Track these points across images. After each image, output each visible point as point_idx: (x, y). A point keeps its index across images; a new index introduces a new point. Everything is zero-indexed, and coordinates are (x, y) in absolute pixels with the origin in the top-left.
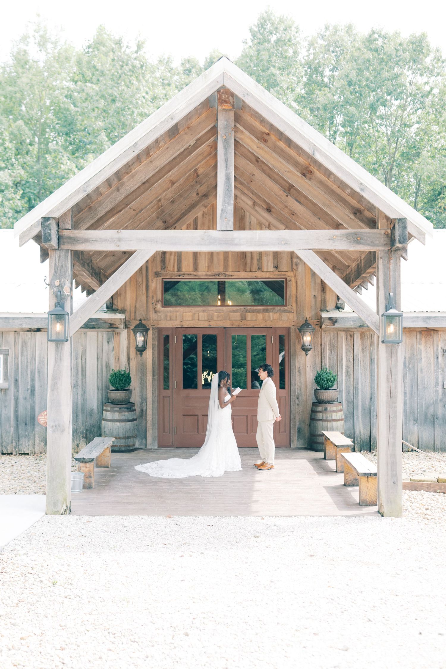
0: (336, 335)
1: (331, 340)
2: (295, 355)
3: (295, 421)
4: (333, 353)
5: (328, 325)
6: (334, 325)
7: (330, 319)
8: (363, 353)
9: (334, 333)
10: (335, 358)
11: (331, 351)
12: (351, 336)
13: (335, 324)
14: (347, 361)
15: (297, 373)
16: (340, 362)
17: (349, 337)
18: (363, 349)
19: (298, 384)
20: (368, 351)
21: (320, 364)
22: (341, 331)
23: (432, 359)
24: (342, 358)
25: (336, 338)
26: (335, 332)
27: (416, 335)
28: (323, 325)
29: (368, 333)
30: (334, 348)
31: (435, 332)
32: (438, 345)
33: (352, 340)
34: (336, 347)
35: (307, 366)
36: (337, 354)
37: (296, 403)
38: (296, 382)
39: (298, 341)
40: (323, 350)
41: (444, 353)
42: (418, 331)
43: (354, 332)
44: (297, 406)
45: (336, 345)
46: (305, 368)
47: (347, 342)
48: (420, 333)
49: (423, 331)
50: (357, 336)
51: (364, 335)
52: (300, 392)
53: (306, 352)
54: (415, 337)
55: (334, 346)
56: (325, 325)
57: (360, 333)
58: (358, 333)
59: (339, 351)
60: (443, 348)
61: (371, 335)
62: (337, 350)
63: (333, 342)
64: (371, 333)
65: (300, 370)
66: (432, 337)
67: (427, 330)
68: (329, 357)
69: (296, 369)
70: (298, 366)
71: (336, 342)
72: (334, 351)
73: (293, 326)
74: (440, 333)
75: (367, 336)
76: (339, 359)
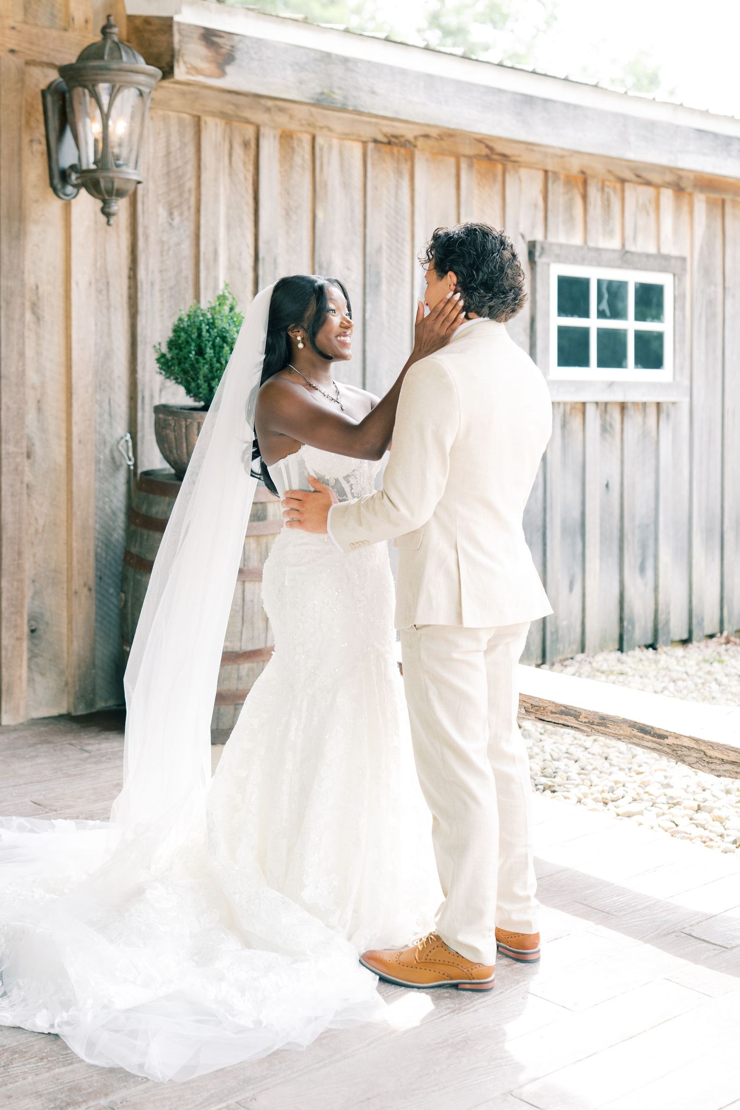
0: (190, 133)
1: (168, 154)
3: (21, 581)
4: (177, 220)
5: (199, 71)
6: (223, 74)
7: (209, 36)
8: (287, 233)
9: (181, 122)
10: (187, 248)
11: (171, 214)
12: (246, 144)
13: (229, 69)
14: (230, 268)
15: (28, 316)
16: (208, 268)
17: (238, 150)
18: (287, 214)
19: (32, 377)
20: (306, 223)
21: (125, 272)
22: (213, 114)
24: (216, 251)
25: (190, 151)
26: (187, 118)
27: (453, 170)
28: (178, 67)
29: (306, 139)
30: (181, 195)
31: (509, 166)
32: (517, 224)
33: (251, 168)
34: (190, 190)
35: (77, 284)
36: (192, 227)
37: (22, 482)
38: (24, 365)
39: (31, 141)
40: (143, 203)
41: (537, 259)
42: (465, 156)
43: (262, 130)
44: (25, 497)
45: (191, 184)
46: (60, 290)
47: (230, 175)
48: (471, 166)
49: (478, 157)
50: (269, 149)
51: (293, 148)
52: (38, 421)
53: (105, 202)
54: (453, 182)
55: (181, 186)
56: (187, 68)
57: (278, 137)
58: (275, 136)
59: (203, 212)
60: (529, 238)
61: (321, 149)
62: (193, 210)
63: (178, 168)
64: (320, 141)
65: (38, 298)
66: (498, 186)
67: (488, 157)
68: (162, 242)
69: (23, 296)
70: (30, 280)
71: (190, 168)
72: (181, 214)
73: (12, 51)
74: (523, 172)
75: (303, 157)
76: (205, 254)
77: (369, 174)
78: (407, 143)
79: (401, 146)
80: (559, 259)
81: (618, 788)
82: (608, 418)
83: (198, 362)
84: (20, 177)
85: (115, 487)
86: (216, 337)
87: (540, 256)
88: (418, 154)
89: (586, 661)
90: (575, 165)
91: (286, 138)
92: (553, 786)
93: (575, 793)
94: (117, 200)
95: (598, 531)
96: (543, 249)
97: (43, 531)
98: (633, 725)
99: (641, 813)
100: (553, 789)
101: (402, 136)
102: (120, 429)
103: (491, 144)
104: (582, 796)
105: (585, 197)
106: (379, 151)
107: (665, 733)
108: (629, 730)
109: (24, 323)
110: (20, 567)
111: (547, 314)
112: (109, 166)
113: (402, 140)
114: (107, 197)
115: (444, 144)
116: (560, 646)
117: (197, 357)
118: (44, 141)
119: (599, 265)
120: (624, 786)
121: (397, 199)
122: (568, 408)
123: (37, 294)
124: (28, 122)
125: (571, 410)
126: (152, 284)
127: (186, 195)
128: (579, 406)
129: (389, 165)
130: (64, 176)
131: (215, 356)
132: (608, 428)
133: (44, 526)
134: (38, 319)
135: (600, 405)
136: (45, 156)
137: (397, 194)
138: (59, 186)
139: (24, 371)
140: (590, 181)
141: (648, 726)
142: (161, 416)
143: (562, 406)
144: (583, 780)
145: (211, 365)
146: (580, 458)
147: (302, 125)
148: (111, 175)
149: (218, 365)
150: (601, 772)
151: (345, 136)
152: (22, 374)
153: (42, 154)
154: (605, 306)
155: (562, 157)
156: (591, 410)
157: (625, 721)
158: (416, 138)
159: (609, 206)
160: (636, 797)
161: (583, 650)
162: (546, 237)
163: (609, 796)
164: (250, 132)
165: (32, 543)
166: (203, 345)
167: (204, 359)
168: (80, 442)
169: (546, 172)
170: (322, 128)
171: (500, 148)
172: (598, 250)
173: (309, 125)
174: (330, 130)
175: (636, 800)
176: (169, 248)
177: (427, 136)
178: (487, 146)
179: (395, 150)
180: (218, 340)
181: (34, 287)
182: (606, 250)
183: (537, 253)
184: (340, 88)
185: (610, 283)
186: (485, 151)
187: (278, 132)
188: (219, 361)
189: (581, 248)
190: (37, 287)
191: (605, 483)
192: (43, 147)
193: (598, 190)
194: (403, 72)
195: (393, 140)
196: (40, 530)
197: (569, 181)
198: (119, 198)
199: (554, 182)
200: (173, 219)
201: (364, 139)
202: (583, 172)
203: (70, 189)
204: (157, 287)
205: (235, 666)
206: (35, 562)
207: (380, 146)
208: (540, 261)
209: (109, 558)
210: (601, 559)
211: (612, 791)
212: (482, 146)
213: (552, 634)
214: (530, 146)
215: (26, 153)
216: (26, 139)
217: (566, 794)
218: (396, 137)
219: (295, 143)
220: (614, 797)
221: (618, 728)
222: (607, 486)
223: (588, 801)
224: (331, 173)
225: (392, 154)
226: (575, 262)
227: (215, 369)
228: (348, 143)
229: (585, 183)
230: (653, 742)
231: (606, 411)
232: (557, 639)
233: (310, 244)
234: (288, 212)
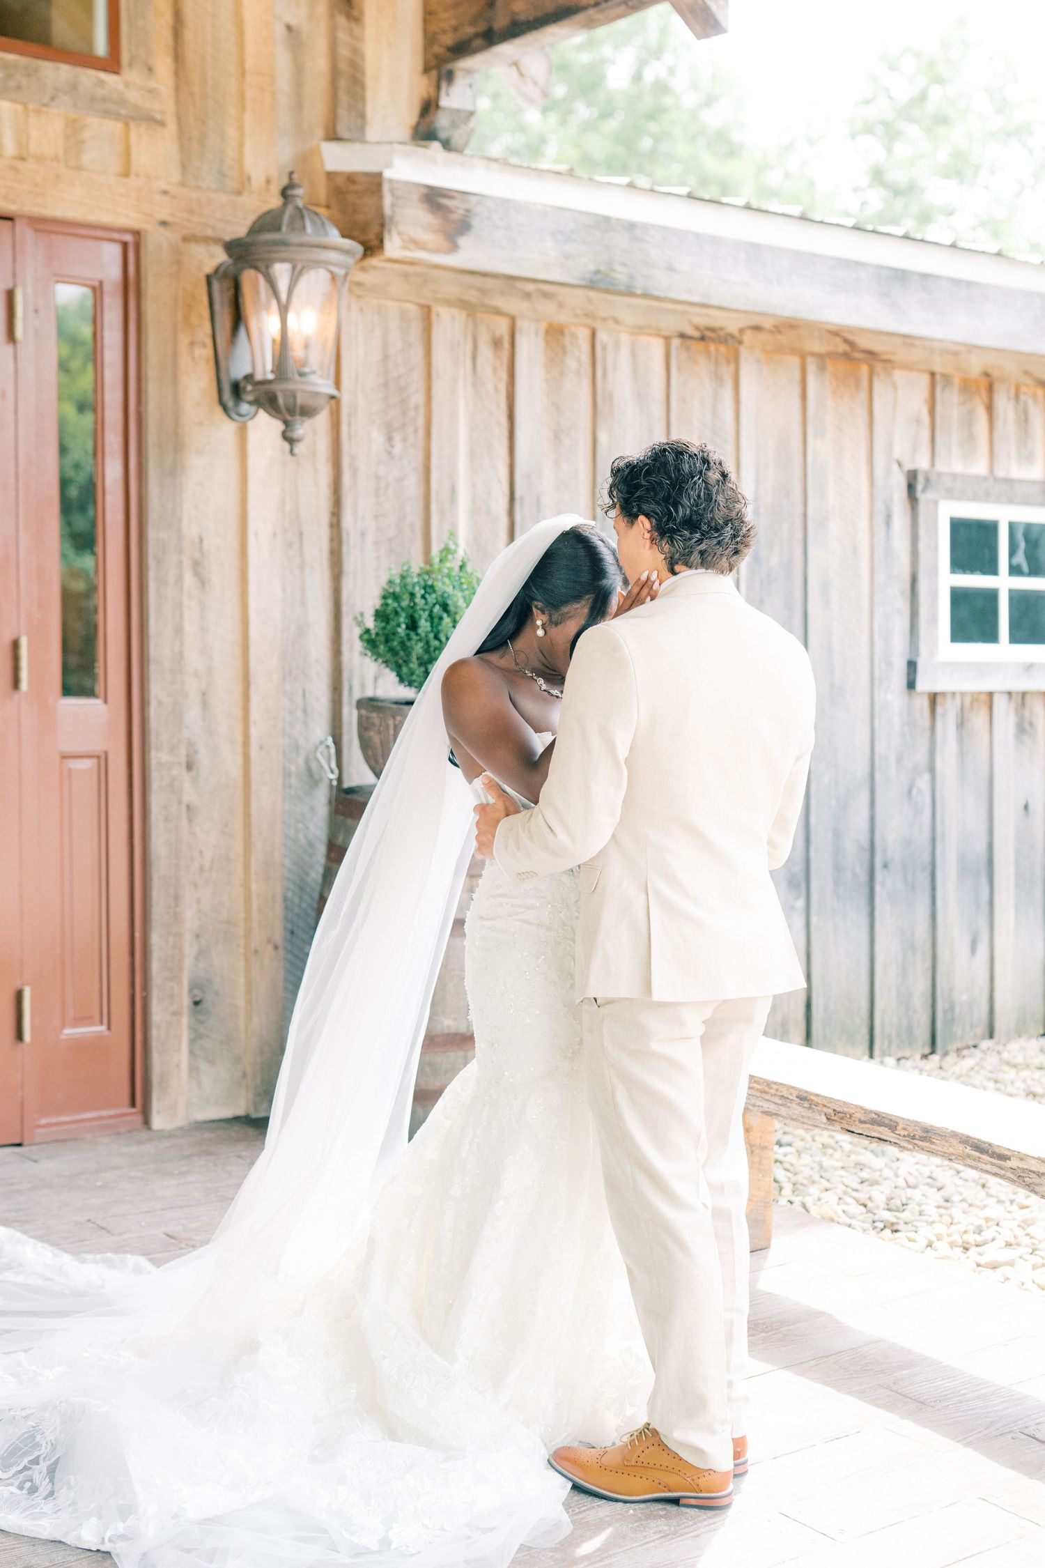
0: (416, 330)
1: (386, 358)
2: (176, 444)
3: (179, 935)
4: (398, 448)
5: (418, 245)
6: (454, 247)
7: (434, 198)
8: (557, 463)
9: (403, 315)
10: (412, 485)
11: (390, 439)
12: (496, 343)
13: (463, 241)
14: (475, 510)
15: (189, 578)
16: (442, 511)
17: (486, 352)
18: (557, 437)
19: (194, 659)
21: (325, 518)
22: (448, 302)
23: (863, 524)
24: (453, 490)
25: (417, 352)
26: (412, 309)
27: (797, 374)
28: (390, 240)
29: (583, 334)
30: (404, 413)
31: (878, 367)
32: (890, 447)
33: (504, 375)
34: (417, 407)
35: (256, 535)
36: (420, 457)
37: (180, 803)
38: (182, 644)
39: (192, 344)
40: (349, 425)
41: (919, 494)
42: (813, 354)
43: (519, 323)
44: (185, 821)
45: (418, 398)
46: (234, 544)
47: (474, 385)
48: (822, 368)
49: (832, 355)
50: (530, 349)
51: (564, 348)
52: (204, 720)
53: (286, 423)
54: (796, 390)
55: (404, 402)
56: (403, 241)
57: (542, 333)
58: (537, 332)
59: (434, 436)
60: (908, 466)
61: (604, 348)
62: (421, 433)
63: (399, 377)
64: (602, 336)
65: (203, 555)
66: (863, 395)
67: (846, 355)
68: (378, 478)
69: (180, 551)
70: (190, 531)
71: (417, 376)
72: (404, 439)
73: (164, 223)
74: (899, 376)
75: (579, 360)
76: (437, 492)
77: (674, 381)
78: (729, 338)
79: (720, 342)
80: (951, 494)
81: (988, 1228)
82: (1027, 714)
83: (409, 639)
84: (176, 393)
85: (312, 809)
86: (434, 605)
87: (924, 490)
88: (744, 353)
89: (993, 1050)
90: (975, 366)
91: (555, 334)
92: (897, 1223)
93: (926, 1233)
94: (303, 422)
95: (1012, 870)
96: (927, 480)
97: (211, 868)
98: (966, 1140)
99: (1011, 1264)
100: (895, 1228)
101: (721, 329)
102: (320, 730)
103: (851, 337)
104: (934, 1239)
105: (990, 409)
106: (688, 349)
107: (1007, 1153)
108: (961, 1147)
109: (182, 588)
110: (177, 917)
111: (934, 570)
112: (290, 375)
113: (722, 333)
114: (288, 418)
115: (783, 339)
116: (957, 1030)
117: (408, 631)
118: (209, 343)
119: (1011, 501)
120: (998, 1225)
121: (714, 414)
122: (968, 700)
123: (201, 550)
124: (187, 318)
125: (972, 702)
126: (363, 534)
127: (411, 414)
128: (984, 698)
129: (703, 368)
130: (237, 389)
131: (432, 631)
132: (1027, 726)
133: (212, 862)
134: (202, 582)
135: (1014, 695)
136: (212, 364)
137: (714, 407)
138: (230, 404)
139: (181, 652)
140: (997, 387)
141: (984, 1143)
142: (363, 712)
143: (958, 698)
144: (941, 1216)
145: (427, 643)
146: (986, 769)
147: (577, 316)
148: (291, 386)
149: (436, 643)
150: (970, 1205)
151: (638, 330)
152: (180, 657)
153: (208, 361)
154: (1020, 558)
155: (956, 354)
156: (1000, 704)
157: (954, 1135)
158: (741, 331)
159: (1026, 420)
160: (1012, 1240)
161: (991, 1036)
162: (933, 464)
163: (971, 1238)
164: (502, 326)
165: (196, 885)
166: (416, 616)
167: (417, 634)
168: (261, 748)
169: (933, 374)
170: (604, 319)
171: (863, 343)
172: (1009, 481)
173: (586, 315)
174: (617, 321)
175: (1011, 1245)
176: (387, 486)
177: (757, 328)
178: (846, 341)
179: (712, 347)
180: (437, 609)
181: (197, 540)
182: (1021, 481)
183: (919, 487)
184: (624, 264)
185: (1028, 527)
186: (842, 347)
187: (543, 326)
188: (436, 637)
189: (985, 478)
190: (201, 540)
191: (1023, 803)
192: (209, 351)
193: (1009, 399)
194: (715, 240)
195: (708, 334)
196: (207, 866)
197: (967, 387)
198: (305, 418)
199: (943, 389)
200: (392, 446)
201: (666, 333)
202: (987, 375)
203: (245, 408)
204: (370, 538)
205: (461, 1053)
206: (199, 911)
207: (689, 342)
208: (923, 497)
209: (304, 905)
210: (1017, 909)
211: (979, 1231)
212: (838, 340)
213: (945, 1012)
214: (908, 340)
215: (185, 360)
216: (184, 340)
217: (912, 1235)
218: (712, 330)
219: (567, 341)
220: (979, 1239)
221: (947, 1144)
222: (1026, 807)
223: (943, 1247)
224: (620, 379)
225: (708, 353)
226: (975, 498)
227: (432, 649)
228: (643, 339)
229: (990, 389)
230: (992, 1164)
231: (1023, 704)
232: (953, 1020)
233: (590, 477)
234: (557, 436)
